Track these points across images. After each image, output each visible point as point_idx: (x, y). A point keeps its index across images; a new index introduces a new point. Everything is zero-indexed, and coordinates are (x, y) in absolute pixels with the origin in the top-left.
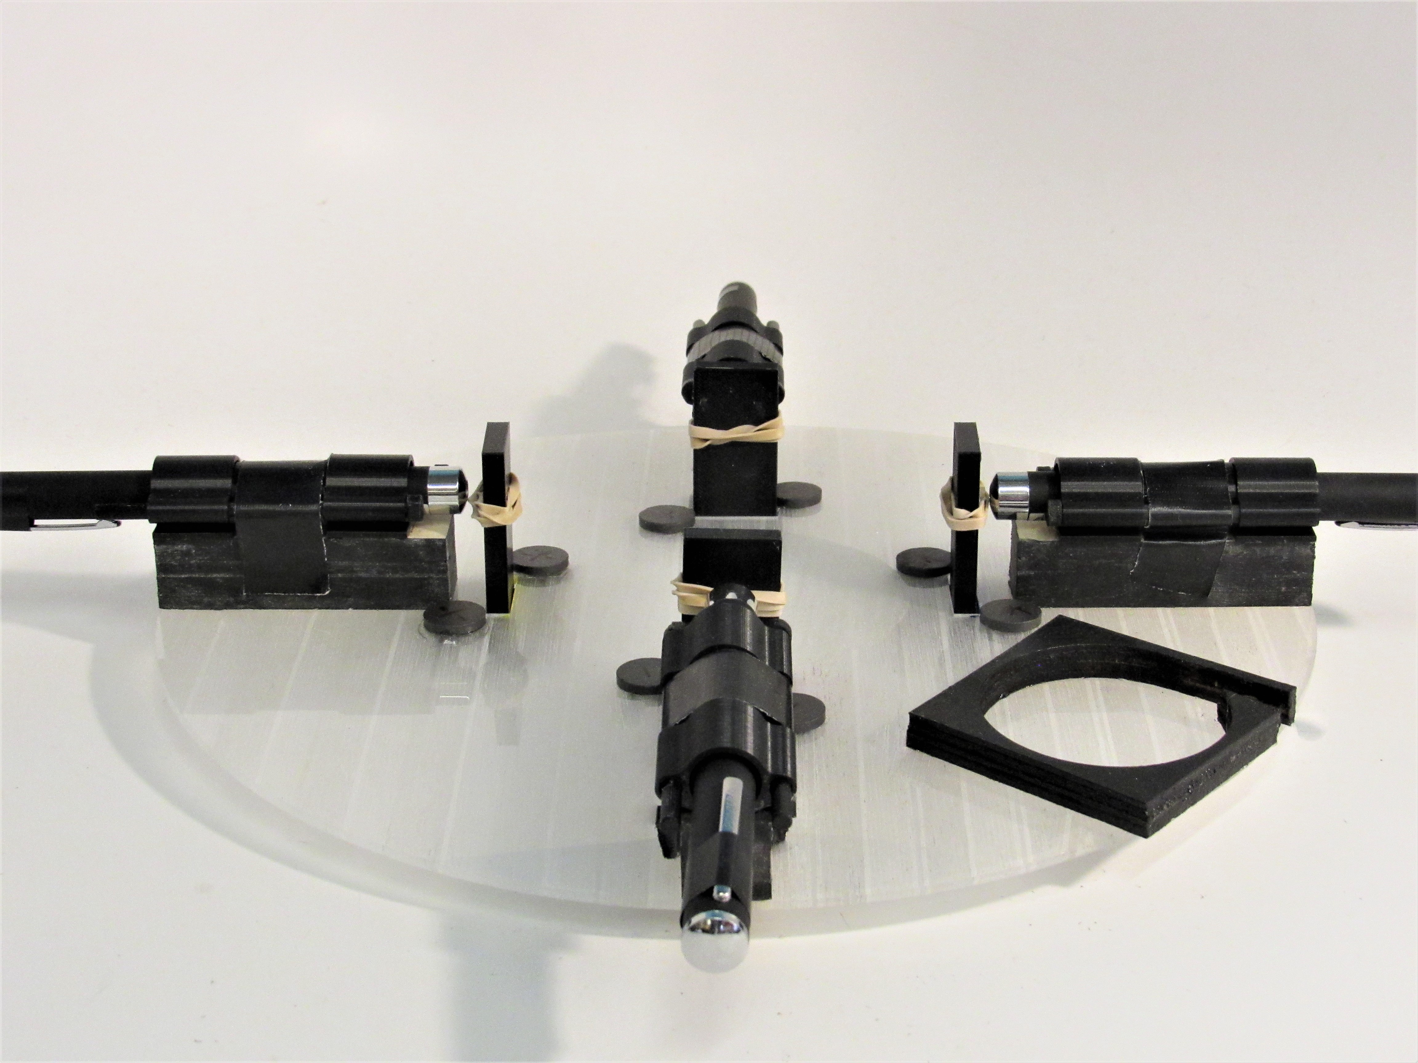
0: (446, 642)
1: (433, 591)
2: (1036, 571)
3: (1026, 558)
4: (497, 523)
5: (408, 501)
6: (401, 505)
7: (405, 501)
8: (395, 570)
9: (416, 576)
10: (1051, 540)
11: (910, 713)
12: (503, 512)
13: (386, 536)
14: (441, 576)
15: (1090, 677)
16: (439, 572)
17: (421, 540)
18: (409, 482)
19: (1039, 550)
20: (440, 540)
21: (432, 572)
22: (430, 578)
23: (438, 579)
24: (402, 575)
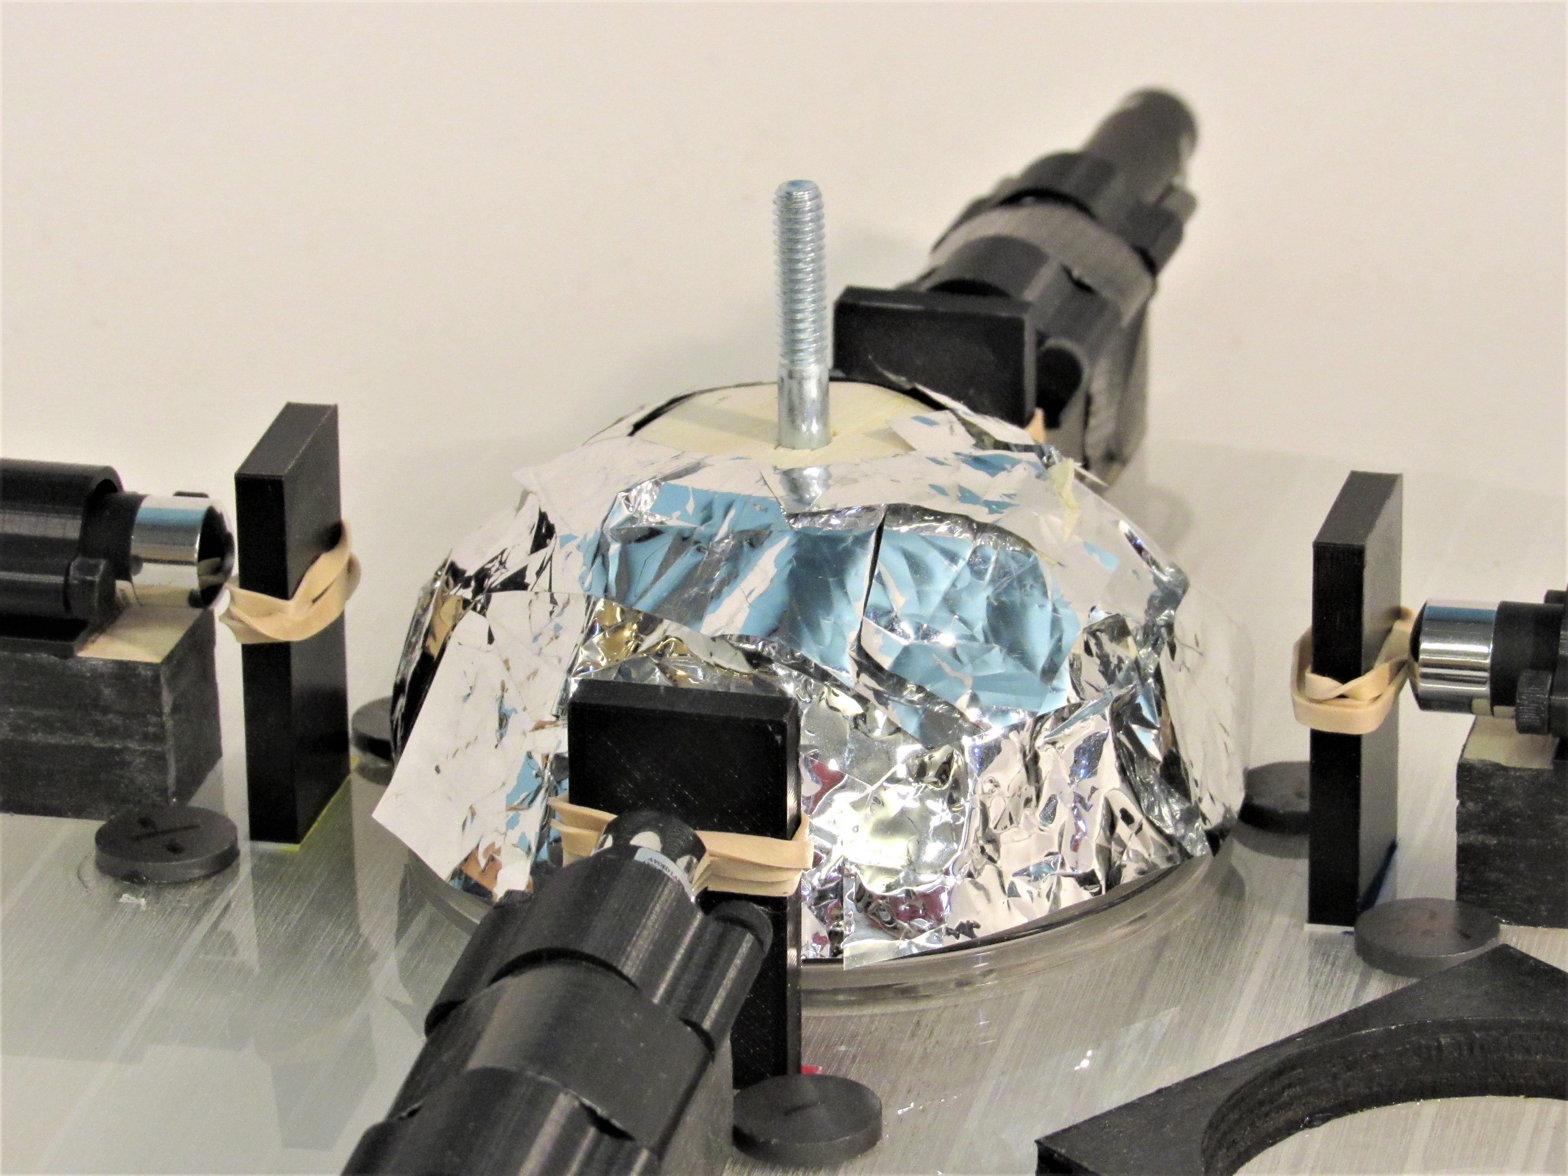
0: (126, 898)
1: (132, 781)
2: (1503, 838)
3: (1476, 804)
4: (268, 637)
5: (72, 572)
6: (59, 579)
7: (67, 574)
8: (47, 725)
9: (97, 743)
10: (1536, 765)
11: (1038, 1142)
12: (281, 610)
13: (29, 649)
14: (149, 747)
15: (1536, 1095)
16: (146, 737)
17: (106, 662)
18: (84, 528)
19: (1506, 790)
20: (147, 665)
21: (130, 737)
22: (125, 749)
23: (144, 753)
24: (65, 739)
